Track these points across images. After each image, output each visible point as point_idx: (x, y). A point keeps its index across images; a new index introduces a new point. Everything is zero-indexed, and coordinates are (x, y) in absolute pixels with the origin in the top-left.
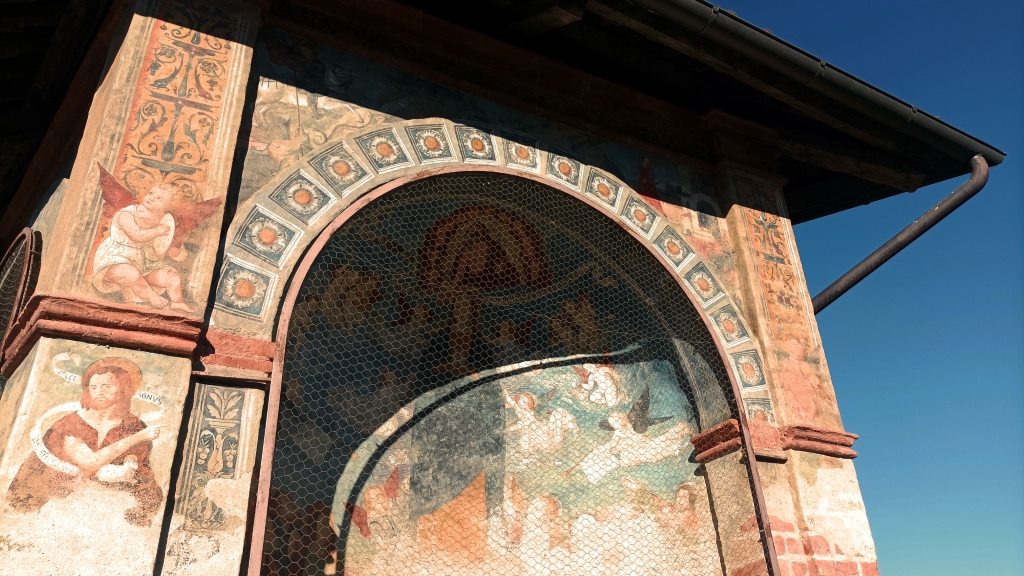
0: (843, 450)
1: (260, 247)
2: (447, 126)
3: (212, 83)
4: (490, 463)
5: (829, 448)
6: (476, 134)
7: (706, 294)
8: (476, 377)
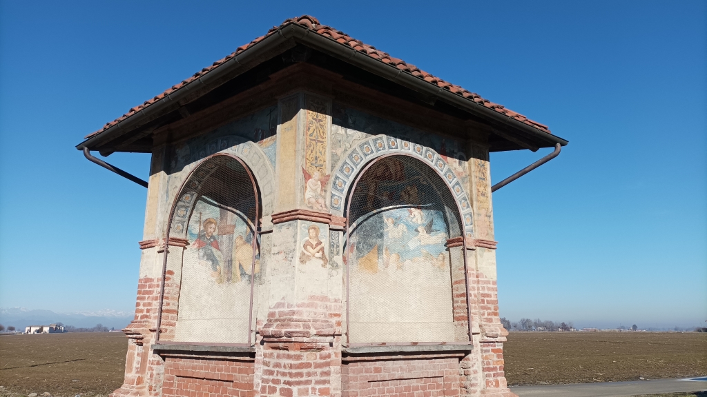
0: (493, 247)
2: (384, 136)
4: (379, 241)
5: (489, 246)
6: (393, 139)
7: (458, 193)
8: (375, 211)
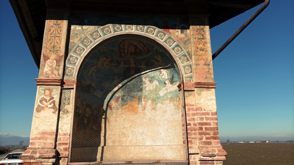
1: (72, 62)
2: (111, 25)
3: (60, 31)
5: (206, 86)
6: (118, 26)
8: (136, 75)
